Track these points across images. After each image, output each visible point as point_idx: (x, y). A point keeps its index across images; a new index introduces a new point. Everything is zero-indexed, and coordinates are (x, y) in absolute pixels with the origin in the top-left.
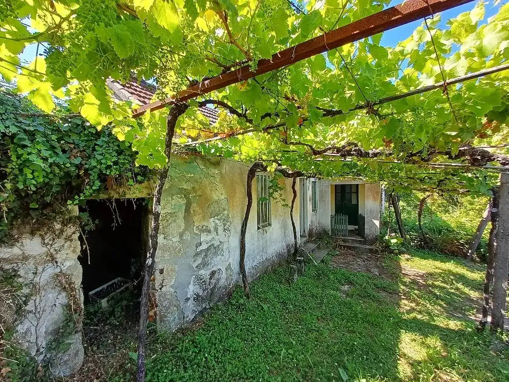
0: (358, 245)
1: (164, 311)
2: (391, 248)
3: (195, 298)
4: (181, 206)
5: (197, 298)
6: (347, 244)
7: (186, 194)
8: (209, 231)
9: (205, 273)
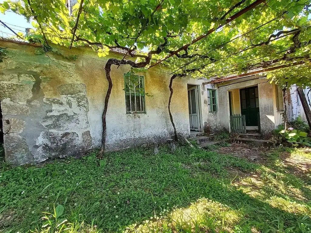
0: (252, 140)
1: (11, 149)
2: (289, 141)
3: (43, 147)
4: (30, 83)
5: (46, 148)
6: (244, 139)
7: (36, 75)
8: (61, 104)
9: (57, 132)
